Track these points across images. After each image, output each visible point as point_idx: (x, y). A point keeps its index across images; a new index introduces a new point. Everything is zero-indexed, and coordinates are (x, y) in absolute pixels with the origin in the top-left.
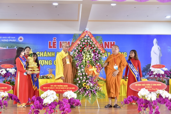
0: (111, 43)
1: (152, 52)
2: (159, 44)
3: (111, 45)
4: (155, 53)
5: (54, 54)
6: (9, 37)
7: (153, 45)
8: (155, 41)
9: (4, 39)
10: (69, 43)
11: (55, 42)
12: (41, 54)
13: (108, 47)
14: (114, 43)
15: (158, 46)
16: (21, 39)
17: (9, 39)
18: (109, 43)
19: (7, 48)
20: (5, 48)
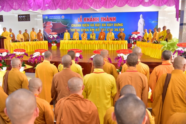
0: (113, 18)
1: (139, 23)
2: (143, 18)
3: (114, 19)
4: (141, 24)
5: (81, 25)
6: (57, 16)
7: (140, 19)
8: (141, 15)
9: (54, 17)
10: (89, 18)
11: (81, 18)
12: (74, 25)
13: (112, 21)
14: (115, 18)
15: (143, 19)
16: (63, 17)
17: (57, 17)
18: (112, 18)
19: (56, 22)
20: (55, 23)
